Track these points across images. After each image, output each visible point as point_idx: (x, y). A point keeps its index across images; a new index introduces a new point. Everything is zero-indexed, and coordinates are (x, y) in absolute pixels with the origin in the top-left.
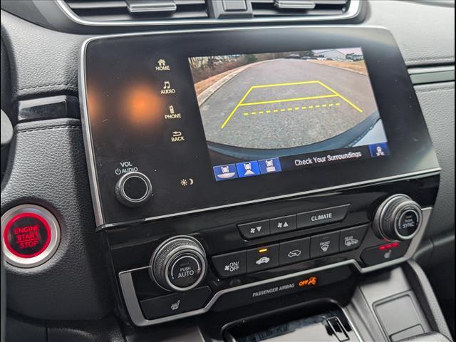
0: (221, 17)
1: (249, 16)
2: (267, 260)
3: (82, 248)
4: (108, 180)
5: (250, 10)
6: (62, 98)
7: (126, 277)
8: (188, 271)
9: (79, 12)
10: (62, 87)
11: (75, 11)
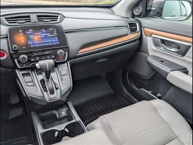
0: (32, 23)
1: (37, 23)
2: (38, 59)
3: (9, 56)
4: (12, 47)
5: (37, 22)
6: (6, 36)
7: (16, 60)
8: (24, 59)
9: (9, 23)
10: (5, 34)
11: (8, 23)
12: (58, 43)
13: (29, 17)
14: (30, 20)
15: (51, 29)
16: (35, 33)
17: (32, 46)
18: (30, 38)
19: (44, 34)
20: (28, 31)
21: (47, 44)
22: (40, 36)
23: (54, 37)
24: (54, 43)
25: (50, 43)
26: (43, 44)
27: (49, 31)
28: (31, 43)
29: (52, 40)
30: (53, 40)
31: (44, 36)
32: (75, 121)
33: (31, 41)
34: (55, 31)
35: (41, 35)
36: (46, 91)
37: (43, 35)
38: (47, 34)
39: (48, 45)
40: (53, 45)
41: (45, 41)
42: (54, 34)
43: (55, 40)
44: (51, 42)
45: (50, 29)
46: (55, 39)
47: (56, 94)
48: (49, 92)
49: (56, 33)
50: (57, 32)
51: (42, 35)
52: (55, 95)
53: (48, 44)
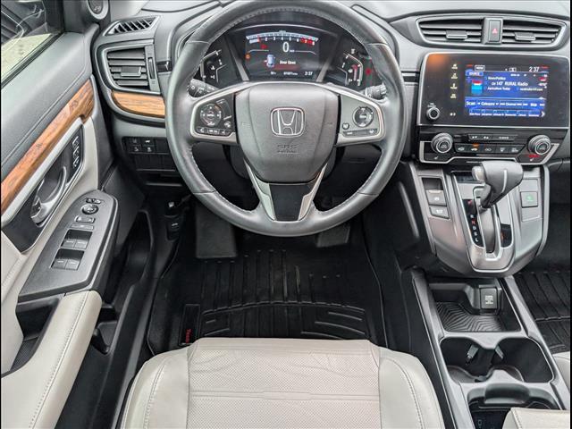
0: (486, 44)
1: (500, 44)
2: (476, 150)
4: (425, 108)
5: (501, 40)
6: (414, 75)
7: (422, 144)
8: (445, 146)
9: (426, 36)
11: (424, 35)
12: (543, 114)
13: (481, 22)
14: (479, 34)
15: (536, 69)
16: (489, 78)
17: (474, 112)
18: (473, 88)
19: (511, 83)
20: (473, 69)
21: (512, 113)
22: (499, 86)
23: (538, 94)
24: (533, 113)
25: (521, 113)
26: (501, 113)
27: (528, 74)
28: (473, 104)
29: (529, 103)
30: (532, 105)
31: (509, 89)
32: (525, 336)
33: (473, 98)
34: (543, 78)
35: (504, 84)
36: (480, 243)
37: (509, 87)
38: (519, 84)
39: (513, 117)
40: (527, 118)
41: (510, 102)
42: (541, 84)
43: (536, 105)
44: (525, 108)
45: (533, 69)
46: (538, 102)
47: (499, 256)
48: (484, 248)
49: (545, 84)
50: (548, 81)
51: (506, 83)
52: (495, 259)
53: (515, 113)
